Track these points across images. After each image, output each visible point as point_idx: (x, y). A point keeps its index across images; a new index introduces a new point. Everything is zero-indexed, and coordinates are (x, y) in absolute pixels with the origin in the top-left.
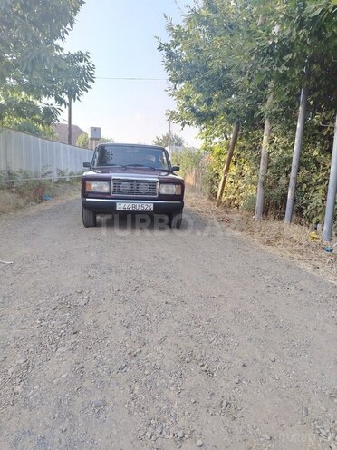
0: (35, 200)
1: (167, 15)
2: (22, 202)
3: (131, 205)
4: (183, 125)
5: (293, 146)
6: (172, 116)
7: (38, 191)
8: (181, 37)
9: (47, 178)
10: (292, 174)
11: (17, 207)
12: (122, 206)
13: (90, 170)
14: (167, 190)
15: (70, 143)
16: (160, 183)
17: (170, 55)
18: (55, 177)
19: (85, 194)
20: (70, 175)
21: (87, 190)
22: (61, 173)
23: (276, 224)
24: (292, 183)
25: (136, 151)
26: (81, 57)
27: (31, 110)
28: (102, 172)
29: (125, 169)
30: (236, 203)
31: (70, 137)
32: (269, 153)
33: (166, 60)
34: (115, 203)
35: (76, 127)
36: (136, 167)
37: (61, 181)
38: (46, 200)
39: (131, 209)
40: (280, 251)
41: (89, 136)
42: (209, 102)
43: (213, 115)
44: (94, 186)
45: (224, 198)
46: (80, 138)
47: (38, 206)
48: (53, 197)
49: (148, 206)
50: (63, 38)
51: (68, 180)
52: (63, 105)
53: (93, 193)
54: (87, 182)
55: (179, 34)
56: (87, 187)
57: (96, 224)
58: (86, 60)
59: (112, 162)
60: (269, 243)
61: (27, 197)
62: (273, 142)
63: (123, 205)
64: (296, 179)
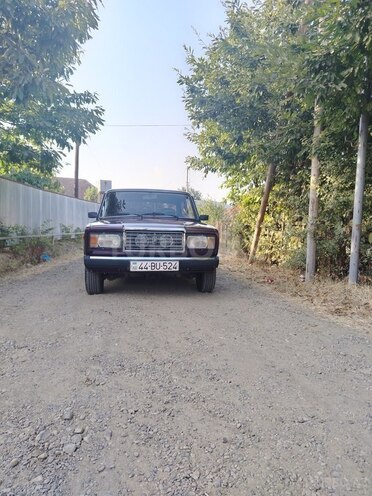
0: (32, 262)
1: (187, 47)
2: (14, 263)
3: (149, 263)
4: (206, 171)
5: (353, 187)
6: (193, 163)
7: (36, 250)
8: (203, 70)
9: (48, 235)
10: (355, 221)
11: (8, 270)
12: (137, 265)
13: (97, 220)
14: (197, 244)
15: (76, 196)
16: (188, 234)
17: (192, 90)
18: (58, 233)
19: (89, 251)
20: (76, 231)
21: (92, 246)
22: (66, 229)
23: (338, 286)
24: (355, 232)
25: (155, 197)
26: (88, 97)
27: (26, 154)
28: (112, 223)
29: (141, 218)
30: (273, 259)
31: (76, 190)
32: (320, 196)
33: (186, 96)
34: (128, 262)
35: (85, 181)
36: (155, 216)
37: (65, 239)
38: (44, 261)
39: (149, 269)
40: (360, 324)
41: (99, 190)
42: (239, 141)
43: (244, 157)
44: (101, 240)
45: (259, 254)
46: (89, 192)
47: (34, 268)
48: (53, 256)
49: (171, 265)
50: (67, 78)
51: (73, 237)
52: (66, 148)
53: (99, 249)
54: (92, 235)
55: (202, 67)
56: (92, 241)
57: (102, 290)
58: (93, 101)
59: (123, 211)
60: (338, 312)
61: (22, 258)
62: (325, 182)
63: (139, 264)
64: (360, 227)
